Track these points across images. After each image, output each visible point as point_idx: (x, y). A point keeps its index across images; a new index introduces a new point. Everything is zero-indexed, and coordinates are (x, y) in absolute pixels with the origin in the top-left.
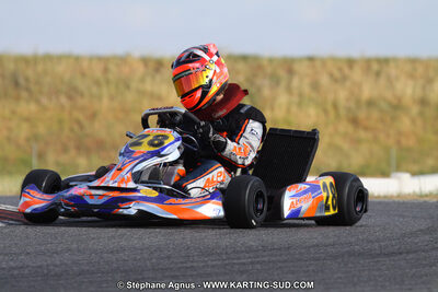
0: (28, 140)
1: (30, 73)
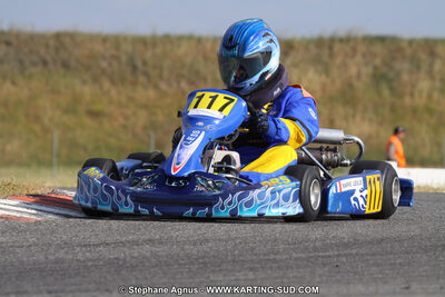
0: (145, 128)
1: (148, 55)
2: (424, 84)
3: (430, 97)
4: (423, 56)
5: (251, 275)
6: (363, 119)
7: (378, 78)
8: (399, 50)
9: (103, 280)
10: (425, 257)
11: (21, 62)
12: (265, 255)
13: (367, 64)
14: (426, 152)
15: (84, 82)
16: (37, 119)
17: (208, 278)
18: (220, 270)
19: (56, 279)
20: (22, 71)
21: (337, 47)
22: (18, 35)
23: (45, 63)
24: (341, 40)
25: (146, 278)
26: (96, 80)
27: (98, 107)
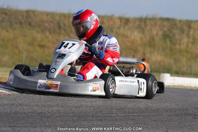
1: (66, 22)
2: (185, 40)
3: (187, 46)
4: (186, 28)
5: (99, 123)
6: (158, 54)
7: (165, 36)
8: (175, 24)
9: (34, 122)
10: (176, 118)
11: (11, 22)
12: (107, 114)
13: (161, 30)
14: (184, 69)
15: (38, 32)
16: (17, 47)
17: (80, 123)
18: (86, 120)
19: (14, 121)
20: (11, 26)
21: (148, 22)
22: (10, 10)
23: (21, 23)
24: (150, 19)
25: (53, 122)
26: (43, 31)
27: (43, 43)
